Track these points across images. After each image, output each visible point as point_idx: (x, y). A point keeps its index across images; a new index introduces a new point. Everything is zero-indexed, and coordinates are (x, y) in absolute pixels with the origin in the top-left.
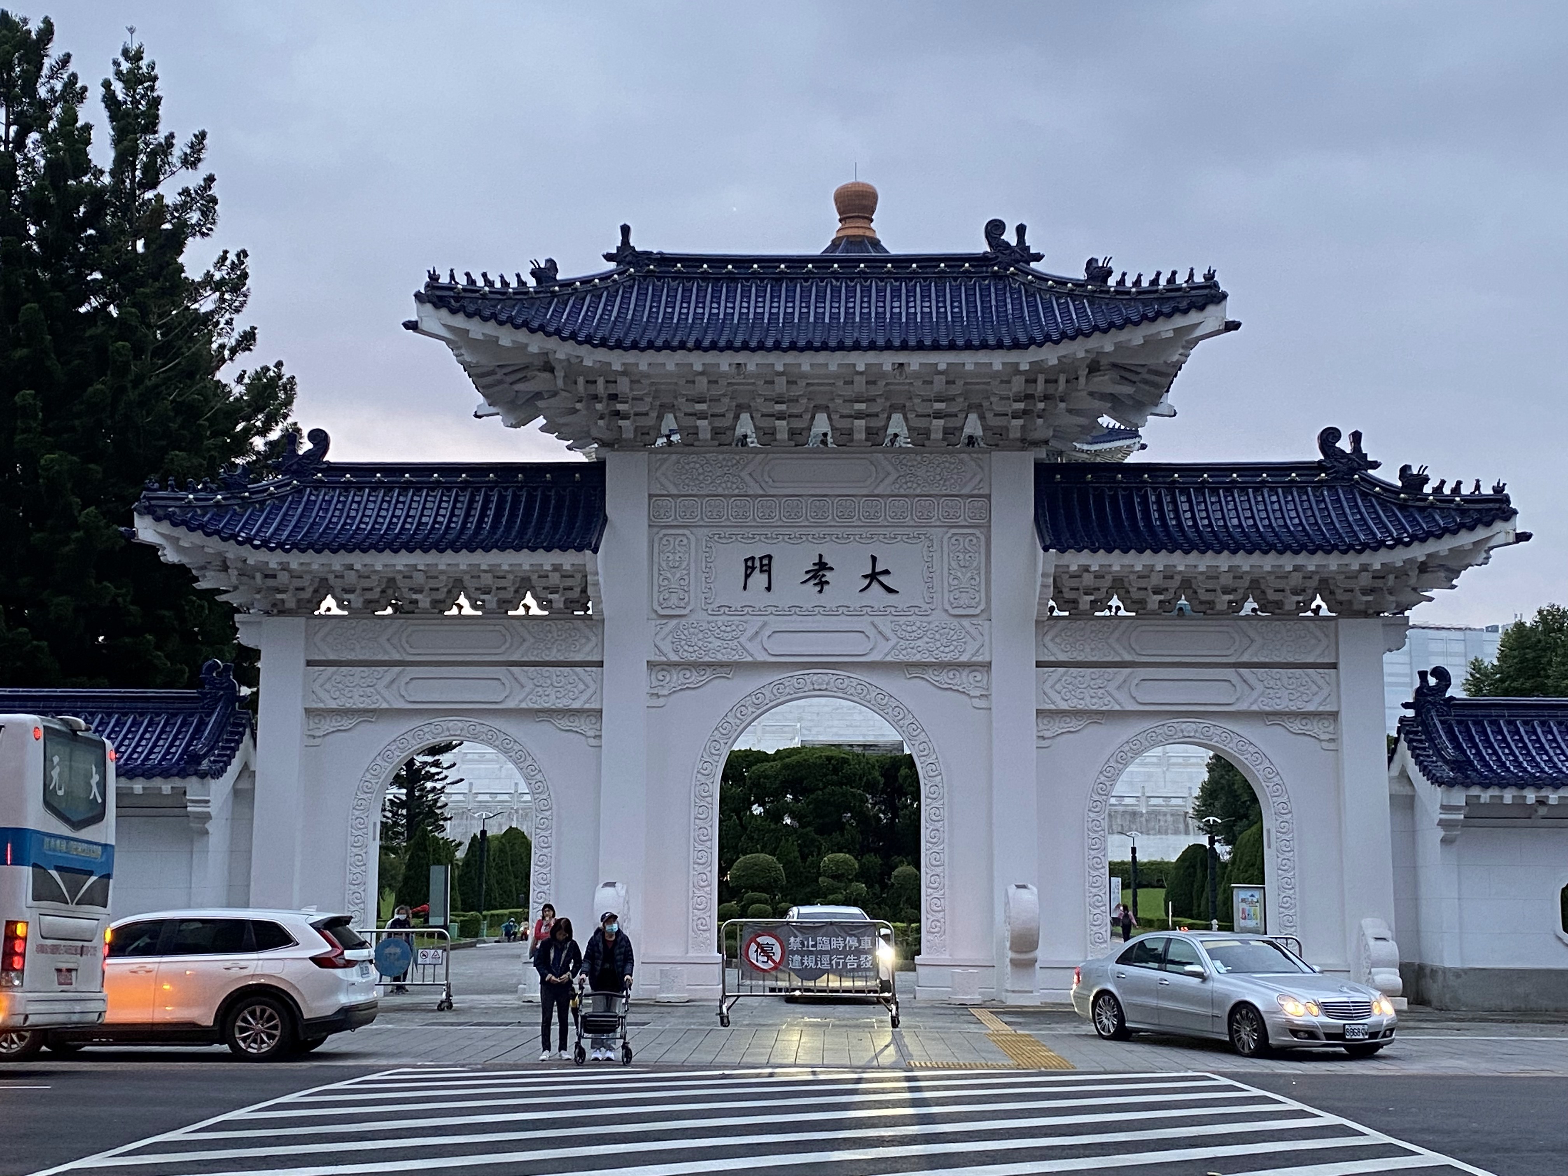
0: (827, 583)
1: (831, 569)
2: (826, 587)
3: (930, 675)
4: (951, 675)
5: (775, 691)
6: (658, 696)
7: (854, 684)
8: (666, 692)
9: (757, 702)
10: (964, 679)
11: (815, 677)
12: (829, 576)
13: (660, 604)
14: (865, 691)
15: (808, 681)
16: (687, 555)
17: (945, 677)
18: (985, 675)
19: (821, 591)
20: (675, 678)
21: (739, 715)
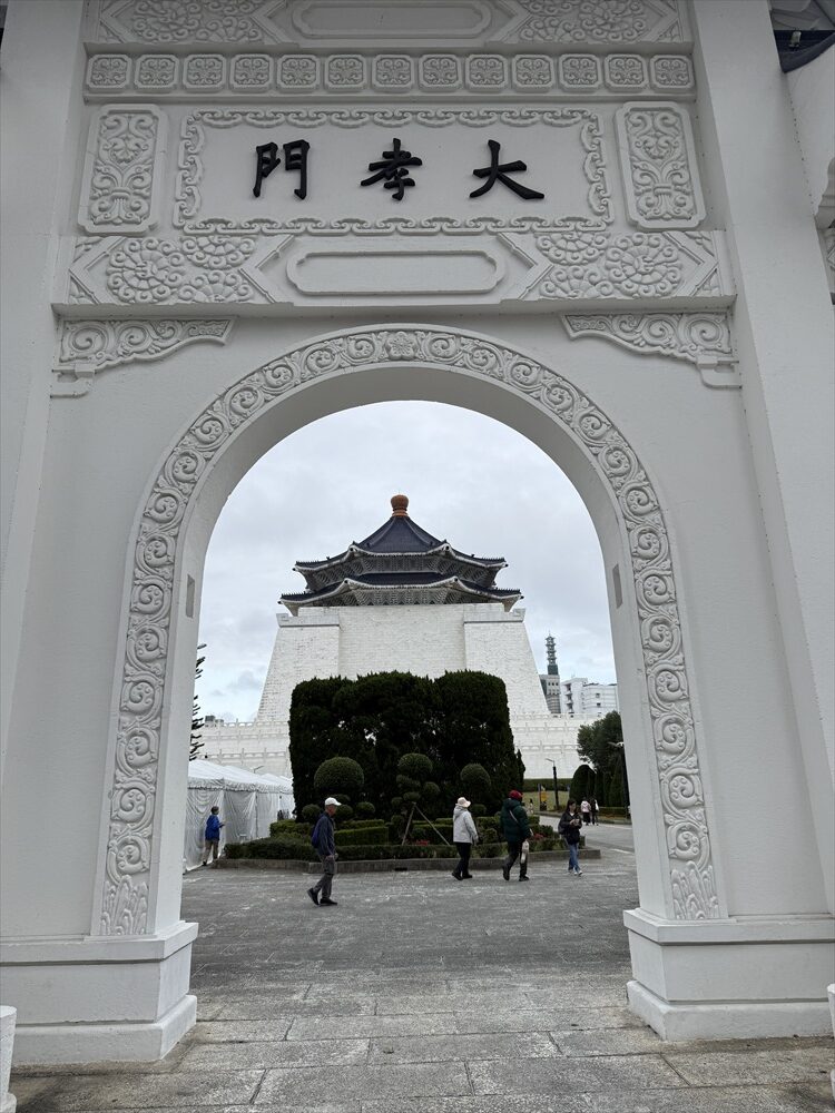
0: (411, 183)
1: (417, 162)
2: (408, 192)
3: (616, 332)
4: (656, 329)
5: (312, 362)
6: (74, 375)
7: (469, 348)
8: (91, 368)
9: (274, 381)
10: (682, 336)
11: (392, 338)
12: (413, 173)
13: (93, 217)
14: (492, 360)
15: (379, 345)
16: (150, 142)
17: (646, 333)
18: (723, 326)
19: (398, 197)
20: (111, 344)
21: (237, 406)
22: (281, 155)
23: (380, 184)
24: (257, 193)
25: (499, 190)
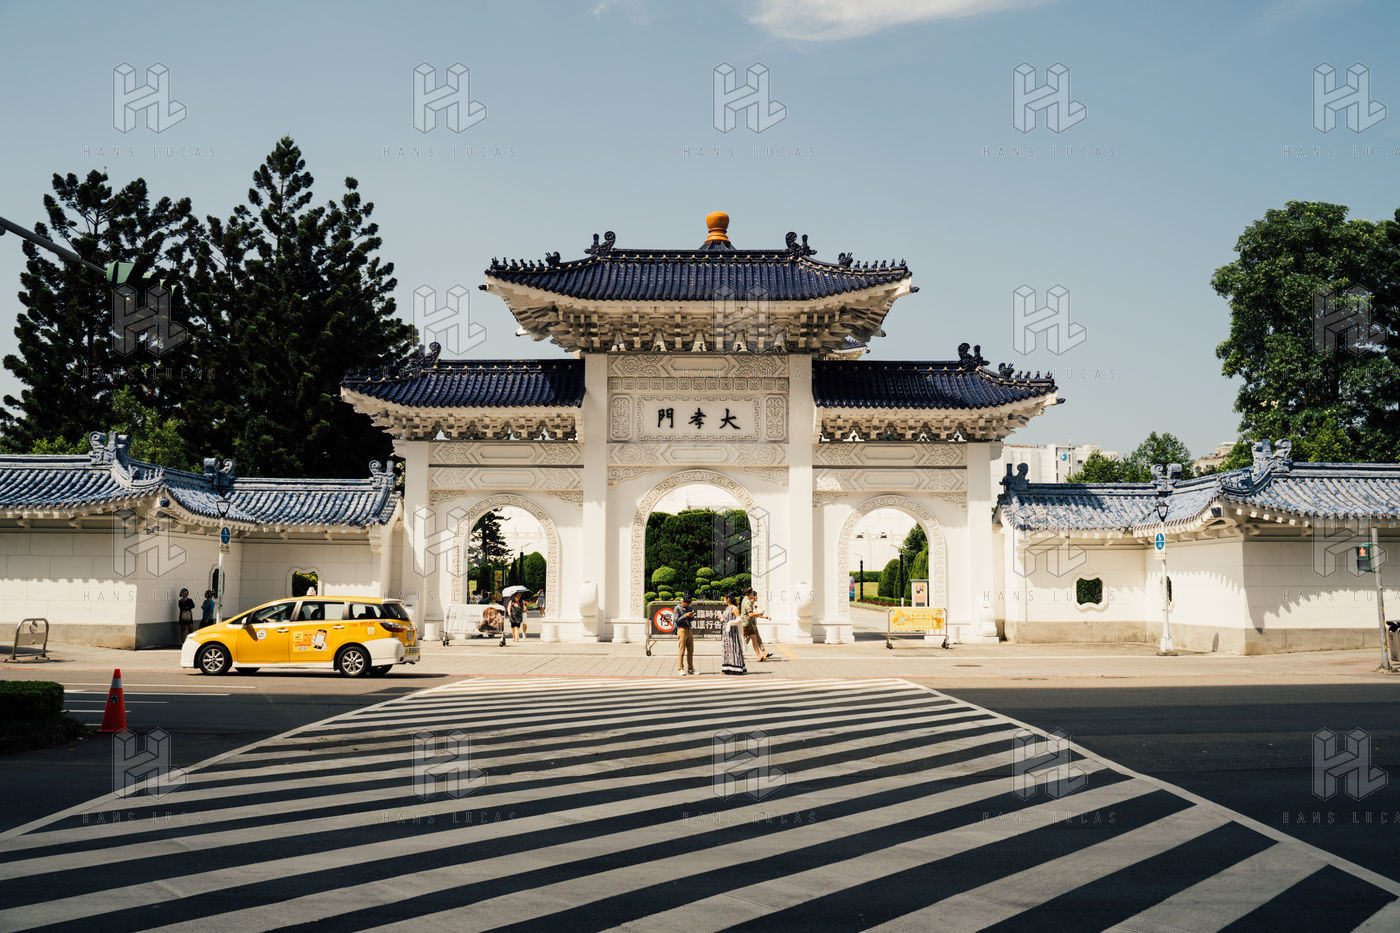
0: (703, 423)
1: (705, 415)
2: (702, 426)
3: (757, 473)
4: (768, 472)
6: (612, 483)
8: (617, 482)
9: (665, 486)
10: (774, 475)
11: (696, 474)
13: (614, 435)
15: (692, 476)
16: (628, 409)
17: (765, 474)
18: (785, 472)
19: (699, 428)
20: (622, 474)
21: (655, 493)
22: (665, 413)
23: (693, 424)
24: (659, 426)
25: (728, 425)
